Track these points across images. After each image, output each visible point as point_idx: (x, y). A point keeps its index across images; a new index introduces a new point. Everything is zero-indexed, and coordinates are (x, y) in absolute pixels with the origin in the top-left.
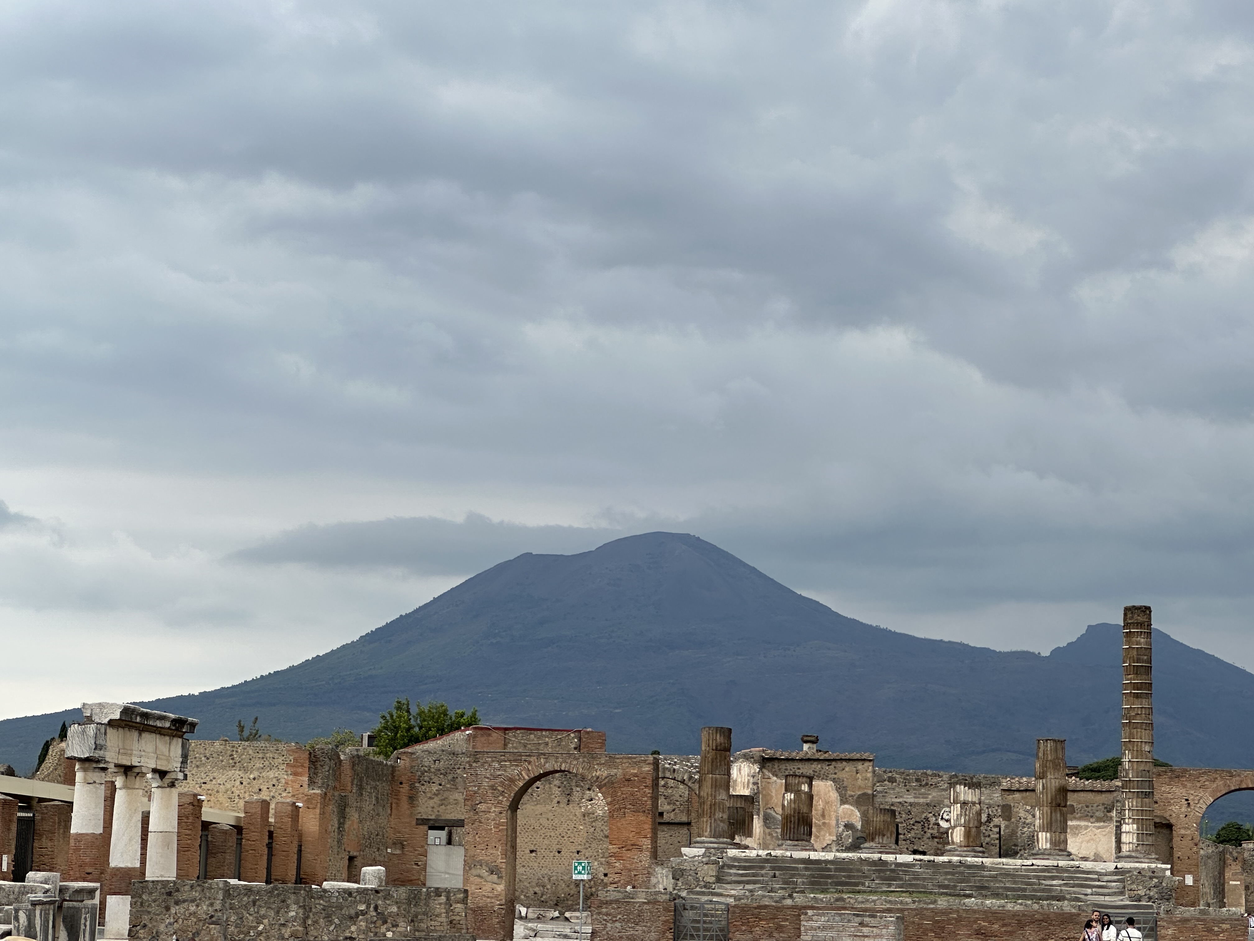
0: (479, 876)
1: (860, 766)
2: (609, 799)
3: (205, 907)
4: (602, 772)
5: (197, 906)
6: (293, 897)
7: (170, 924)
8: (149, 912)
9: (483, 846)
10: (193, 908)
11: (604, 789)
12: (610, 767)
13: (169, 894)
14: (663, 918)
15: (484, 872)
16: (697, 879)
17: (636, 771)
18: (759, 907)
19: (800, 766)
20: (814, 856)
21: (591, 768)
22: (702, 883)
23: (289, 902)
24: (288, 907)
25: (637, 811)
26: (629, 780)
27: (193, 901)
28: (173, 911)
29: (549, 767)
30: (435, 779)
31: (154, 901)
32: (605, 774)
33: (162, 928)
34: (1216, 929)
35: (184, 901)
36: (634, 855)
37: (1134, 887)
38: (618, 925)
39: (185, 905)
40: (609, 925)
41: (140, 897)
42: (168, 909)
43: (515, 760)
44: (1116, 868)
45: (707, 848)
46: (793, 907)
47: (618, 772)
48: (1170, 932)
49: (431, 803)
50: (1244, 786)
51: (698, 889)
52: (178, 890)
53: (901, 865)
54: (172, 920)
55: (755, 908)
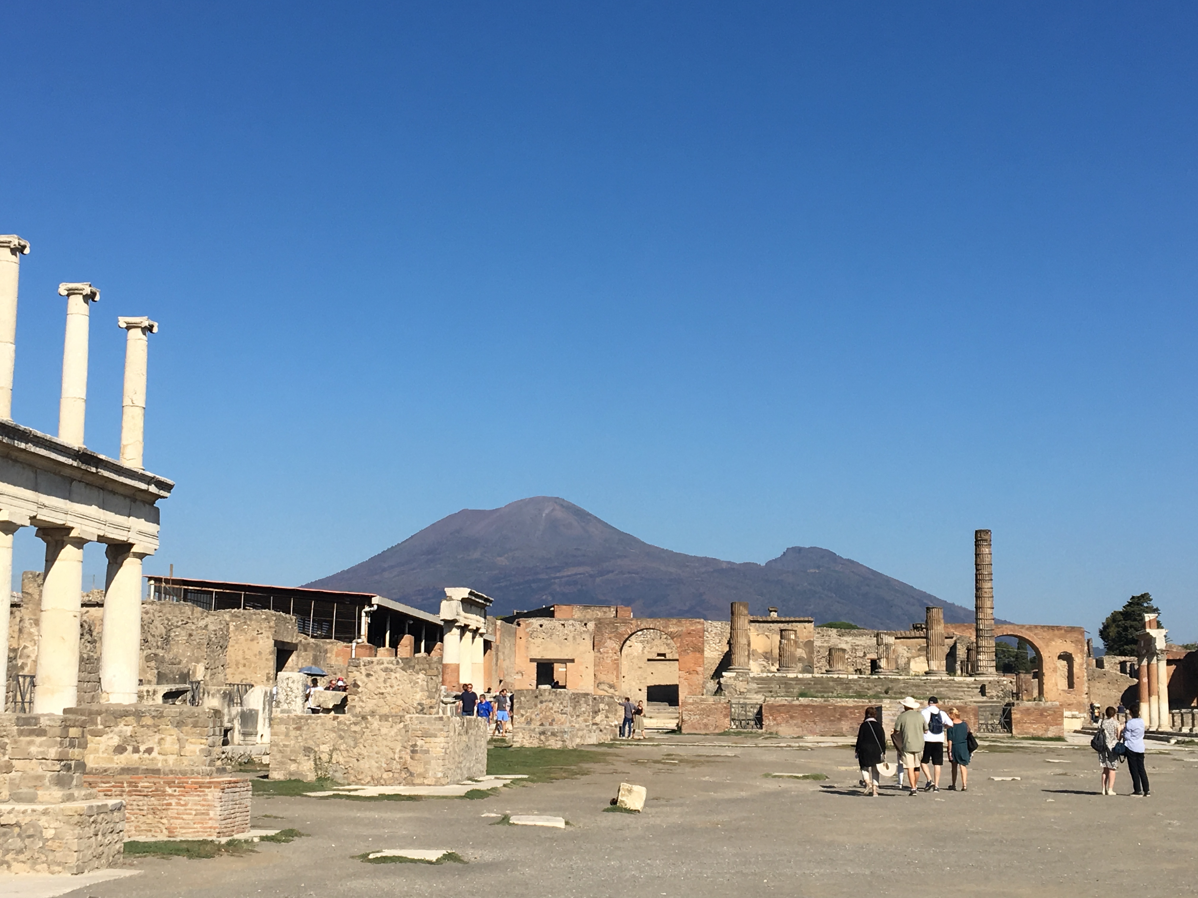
0: (603, 690)
1: (806, 624)
2: (679, 645)
3: (558, 705)
4: (672, 629)
6: (583, 699)
7: (538, 714)
9: (606, 673)
10: (551, 705)
11: (675, 639)
12: (679, 626)
13: (536, 697)
14: (724, 713)
15: (606, 688)
16: (736, 691)
17: (693, 628)
18: (780, 706)
19: (771, 624)
20: (800, 676)
21: (666, 627)
22: (738, 693)
23: (581, 702)
24: (580, 705)
25: (696, 651)
26: (689, 633)
27: (550, 701)
28: (539, 706)
29: (642, 627)
30: (540, 635)
31: (528, 701)
32: (676, 630)
33: (533, 716)
34: (1045, 714)
35: (546, 701)
36: (694, 677)
37: (989, 691)
38: (698, 717)
39: (547, 703)
40: (692, 717)
41: (520, 699)
42: (536, 706)
43: (623, 623)
44: (975, 680)
45: (737, 672)
46: (800, 705)
47: (684, 629)
48: (1018, 716)
49: (538, 649)
50: (1005, 634)
51: (736, 696)
52: (541, 695)
53: (850, 680)
55: (778, 706)
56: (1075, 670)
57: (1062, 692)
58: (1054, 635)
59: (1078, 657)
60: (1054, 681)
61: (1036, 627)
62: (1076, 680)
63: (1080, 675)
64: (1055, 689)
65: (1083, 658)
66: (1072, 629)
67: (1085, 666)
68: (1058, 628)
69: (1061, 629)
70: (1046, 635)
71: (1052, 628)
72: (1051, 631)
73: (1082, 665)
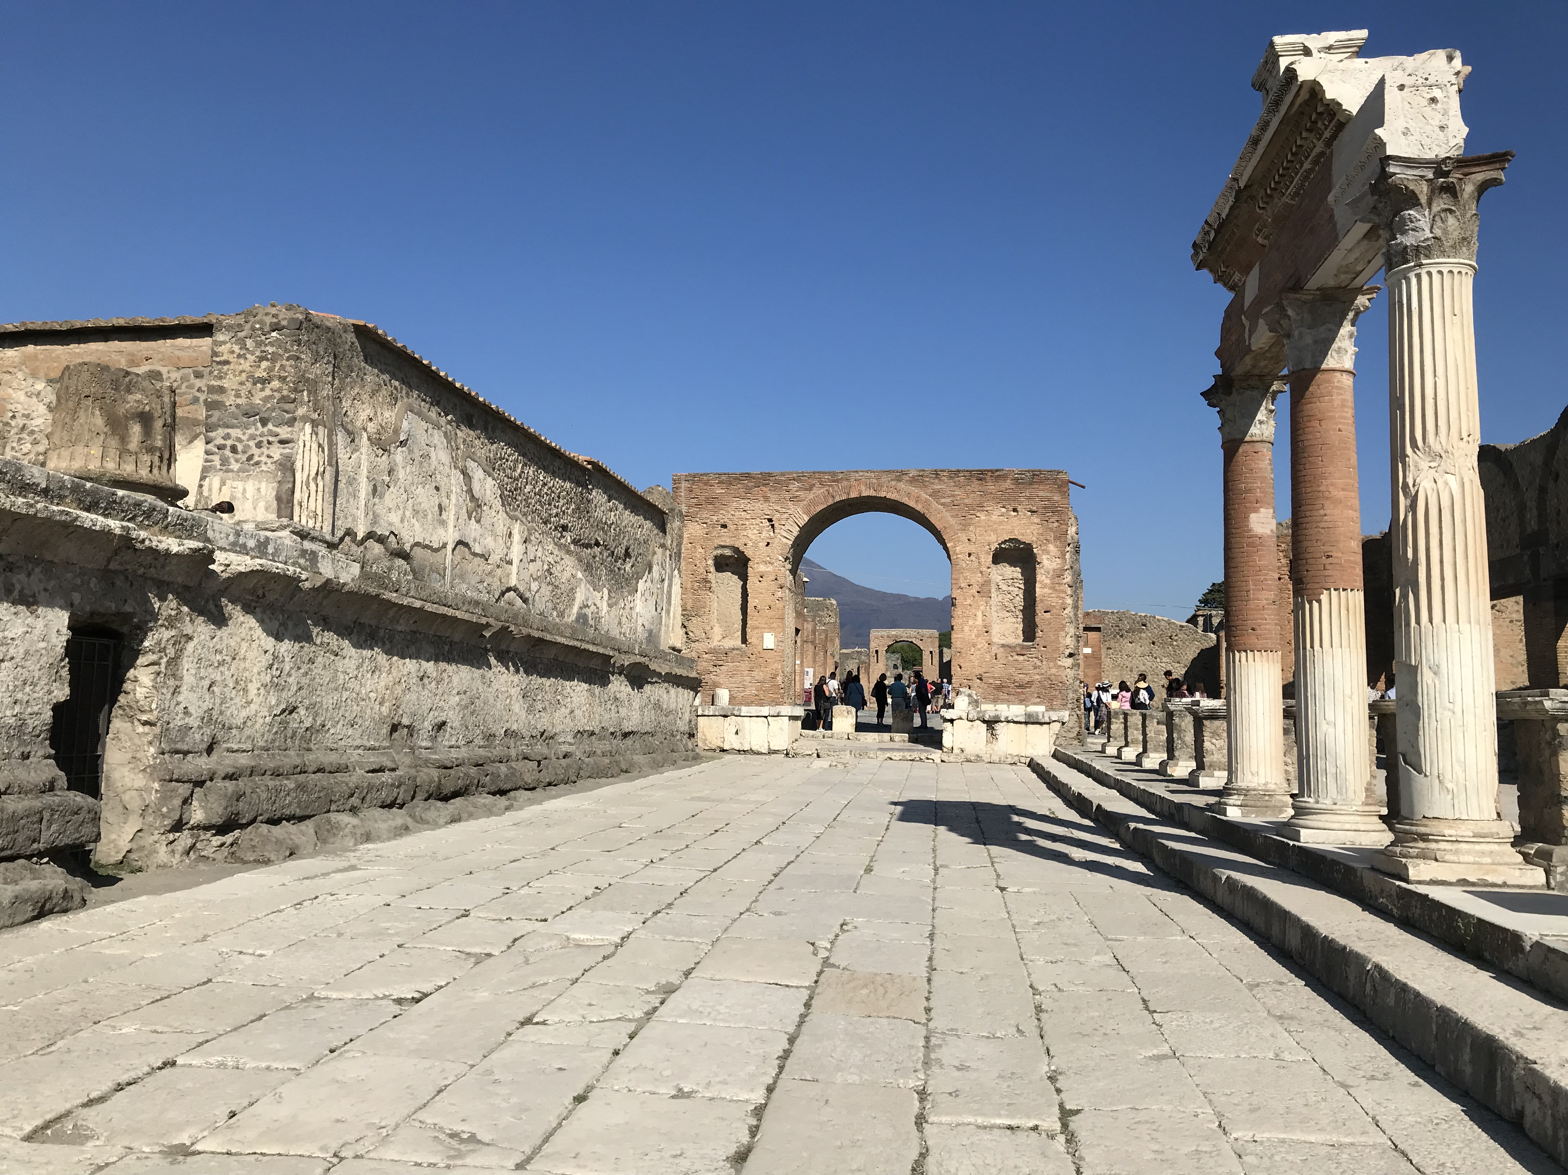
56: (1039, 591)
57: (1001, 652)
58: (985, 494)
59: (1048, 552)
60: (979, 622)
61: (936, 474)
62: (1041, 617)
63: (1054, 601)
64: (982, 643)
65: (1063, 556)
66: (1035, 478)
67: (1068, 578)
68: (997, 475)
69: (1004, 477)
70: (962, 495)
71: (981, 475)
72: (975, 484)
73: (1059, 574)
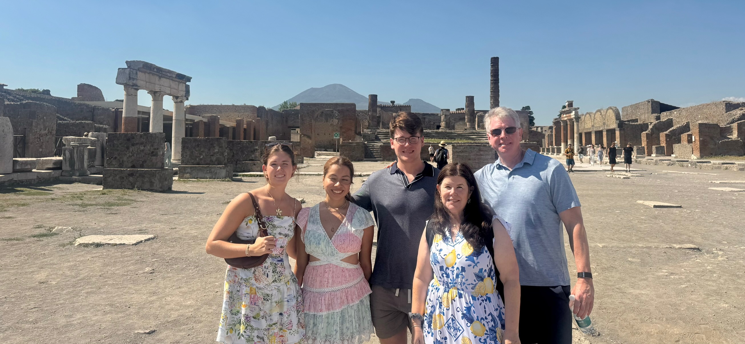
2: (342, 116)
3: (149, 147)
4: (339, 108)
5: (144, 147)
7: (130, 156)
8: (118, 150)
9: (305, 130)
10: (142, 148)
11: (340, 113)
15: (306, 138)
17: (350, 108)
21: (336, 107)
25: (351, 119)
26: (348, 110)
30: (293, 116)
32: (341, 109)
36: (350, 132)
38: (348, 152)
40: (345, 152)
45: (371, 129)
47: (345, 108)
49: (292, 122)
54: (131, 154)
